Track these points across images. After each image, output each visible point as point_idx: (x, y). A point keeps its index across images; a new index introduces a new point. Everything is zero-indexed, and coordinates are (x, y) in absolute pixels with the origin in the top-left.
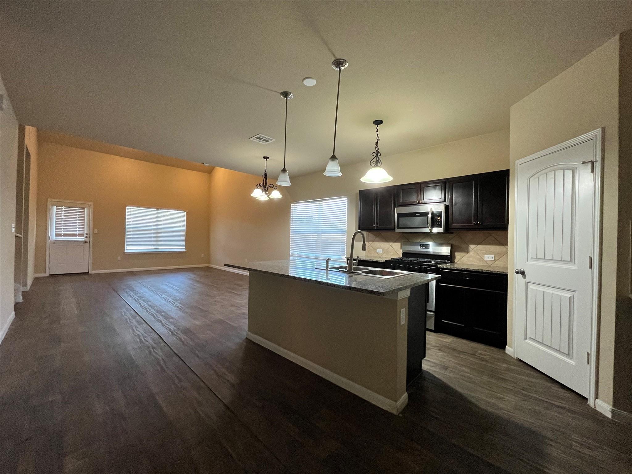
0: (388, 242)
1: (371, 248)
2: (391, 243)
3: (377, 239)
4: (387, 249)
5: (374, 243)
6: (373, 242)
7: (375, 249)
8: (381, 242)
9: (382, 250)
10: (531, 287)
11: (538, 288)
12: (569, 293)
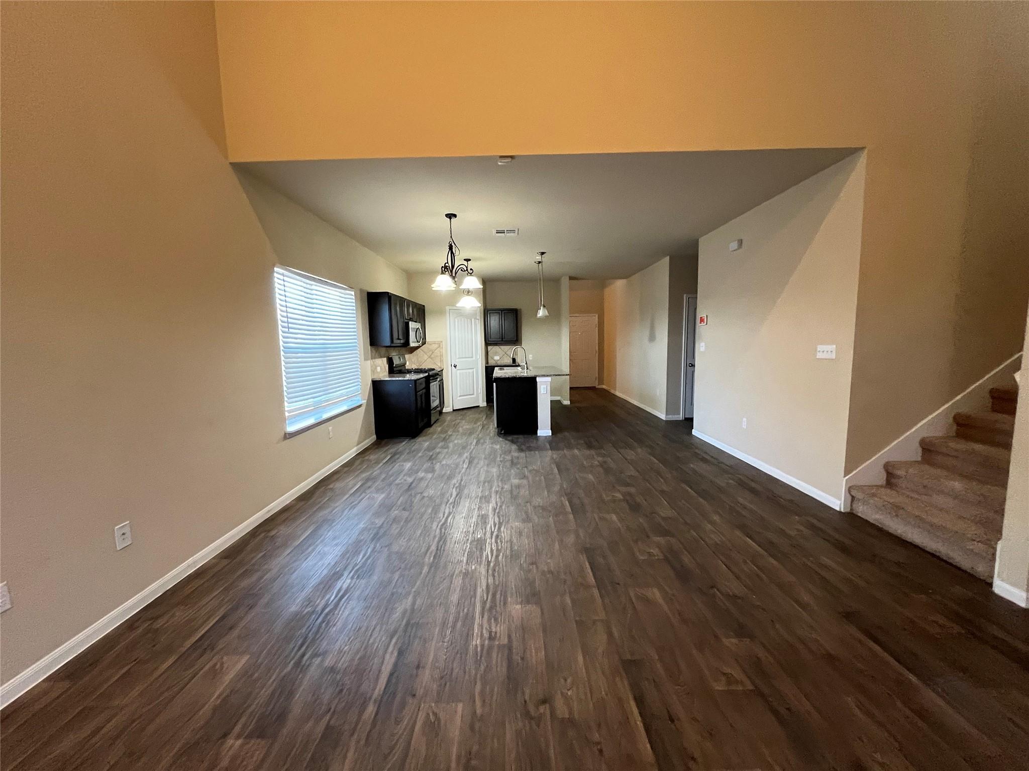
3: (376, 355)
5: (375, 360)
7: (376, 368)
10: (458, 371)
11: (461, 371)
12: (472, 370)
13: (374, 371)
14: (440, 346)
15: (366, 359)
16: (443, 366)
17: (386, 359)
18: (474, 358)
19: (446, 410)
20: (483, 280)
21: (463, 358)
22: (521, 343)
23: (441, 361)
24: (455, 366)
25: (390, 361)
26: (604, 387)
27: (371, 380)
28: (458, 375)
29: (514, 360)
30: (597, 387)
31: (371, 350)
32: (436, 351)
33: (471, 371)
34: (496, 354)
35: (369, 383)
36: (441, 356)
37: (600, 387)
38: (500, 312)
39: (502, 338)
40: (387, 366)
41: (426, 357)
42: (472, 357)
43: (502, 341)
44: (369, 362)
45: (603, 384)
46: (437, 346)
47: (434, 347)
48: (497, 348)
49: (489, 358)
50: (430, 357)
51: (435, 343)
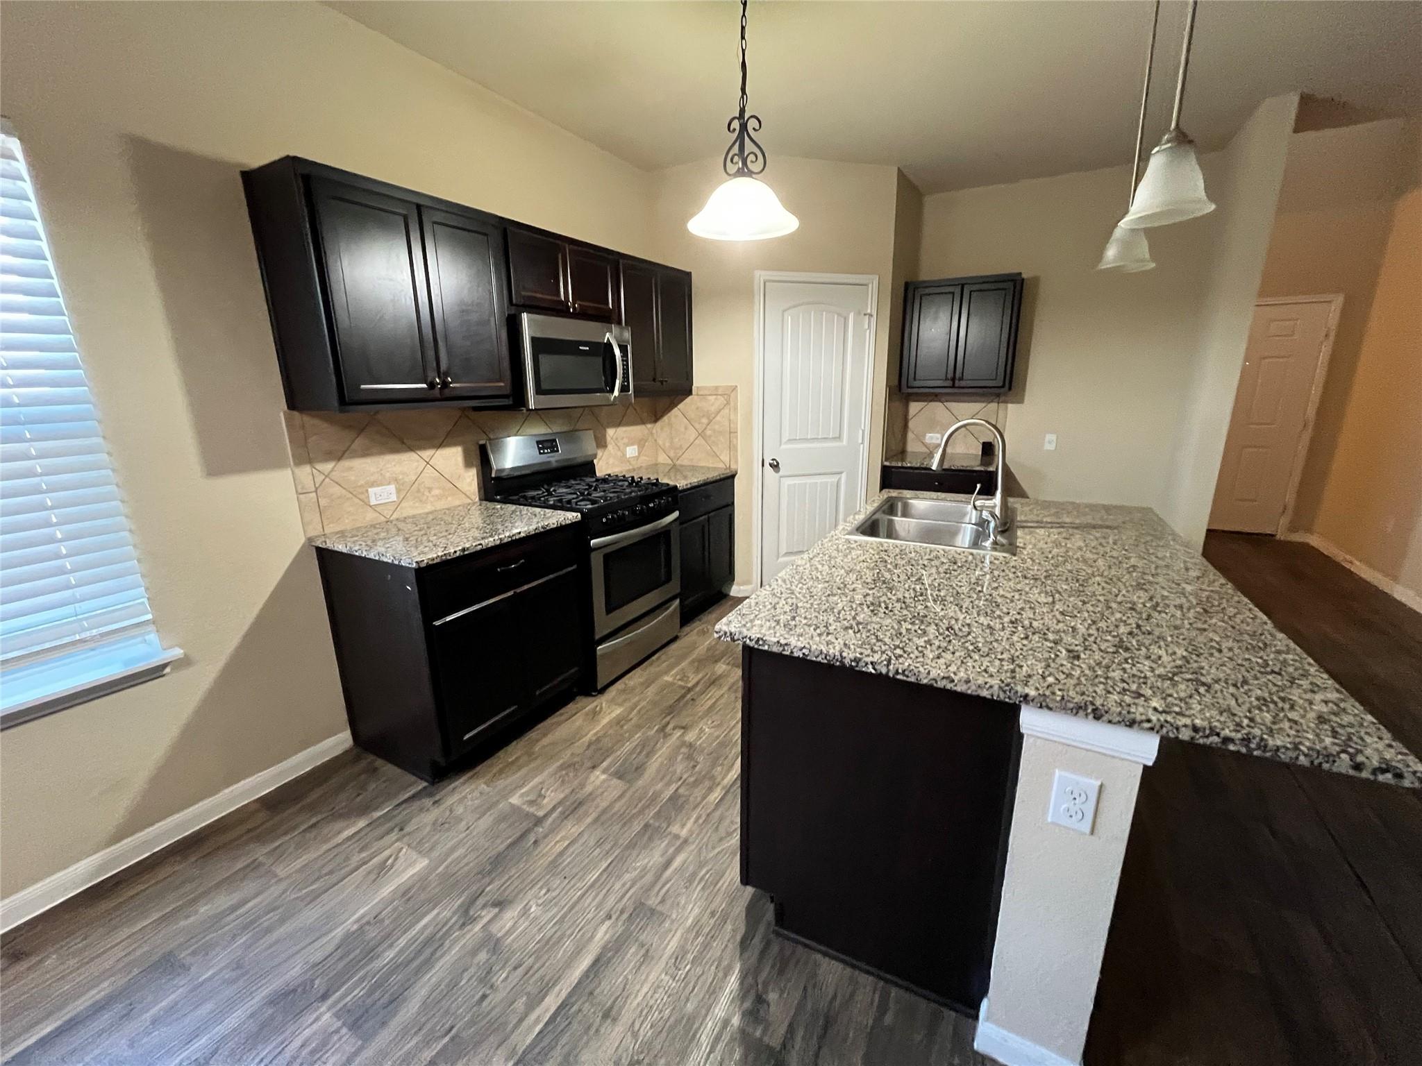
0: (411, 449)
1: (337, 490)
2: (427, 454)
3: (360, 442)
4: (414, 478)
5: (345, 463)
6: (340, 459)
7: (359, 494)
8: (381, 453)
9: (392, 488)
10: (787, 482)
11: (797, 481)
12: (838, 476)
14: (728, 403)
16: (736, 462)
17: (454, 450)
18: (845, 442)
19: (739, 591)
20: (901, 175)
21: (806, 440)
22: (1023, 396)
23: (732, 448)
24: (775, 466)
25: (482, 458)
26: (1314, 541)
28: (784, 490)
29: (988, 449)
30: (1281, 536)
32: (718, 418)
33: (834, 479)
34: (933, 425)
36: (732, 433)
37: (1297, 537)
38: (957, 290)
39: (953, 379)
40: (470, 473)
41: (692, 434)
42: (839, 438)
43: (953, 386)
45: (1309, 530)
46: (721, 400)
47: (714, 403)
48: (937, 409)
49: (910, 436)
50: (701, 434)
51: (715, 391)
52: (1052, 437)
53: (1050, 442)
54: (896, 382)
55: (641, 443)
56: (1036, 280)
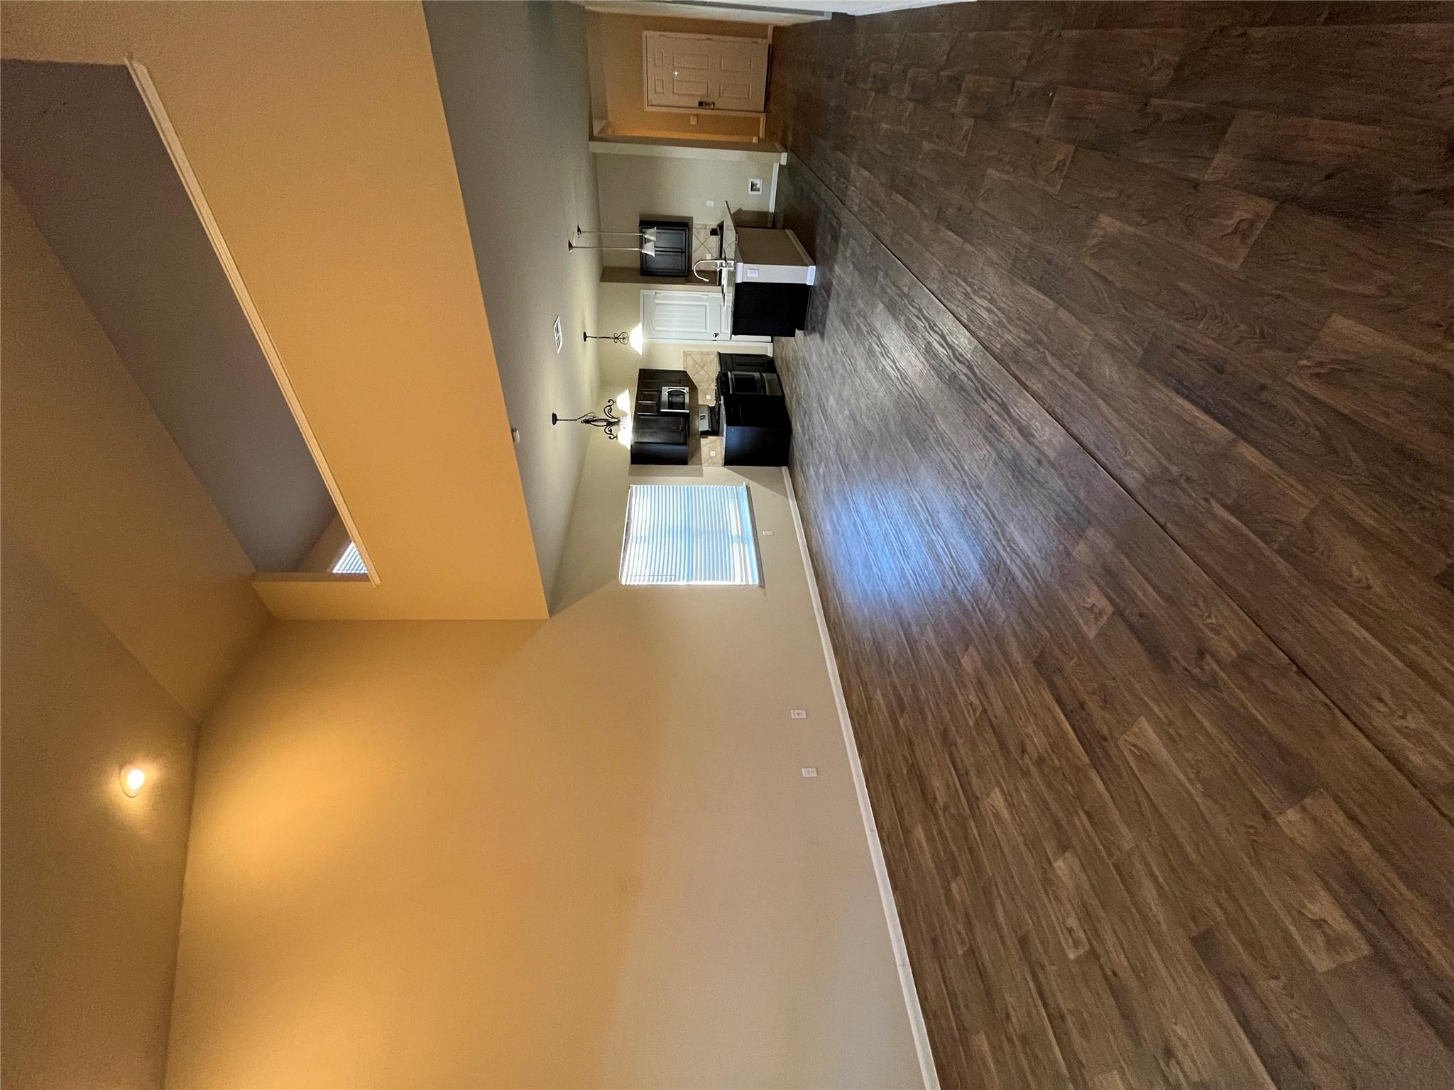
11: (722, 326)
13: (715, 464)
15: (701, 475)
17: (702, 440)
18: (707, 304)
22: (689, 217)
23: (708, 354)
24: (716, 335)
25: (705, 434)
27: (723, 468)
29: (713, 232)
31: (692, 464)
32: (696, 360)
35: (726, 471)
36: (702, 353)
40: (710, 437)
41: (702, 372)
42: (705, 306)
43: (685, 252)
44: (706, 469)
46: (688, 357)
47: (690, 362)
48: (695, 256)
49: (707, 269)
50: (702, 367)
51: (685, 360)
52: (708, 203)
53: (710, 203)
54: (683, 279)
55: (706, 394)
56: (641, 215)
